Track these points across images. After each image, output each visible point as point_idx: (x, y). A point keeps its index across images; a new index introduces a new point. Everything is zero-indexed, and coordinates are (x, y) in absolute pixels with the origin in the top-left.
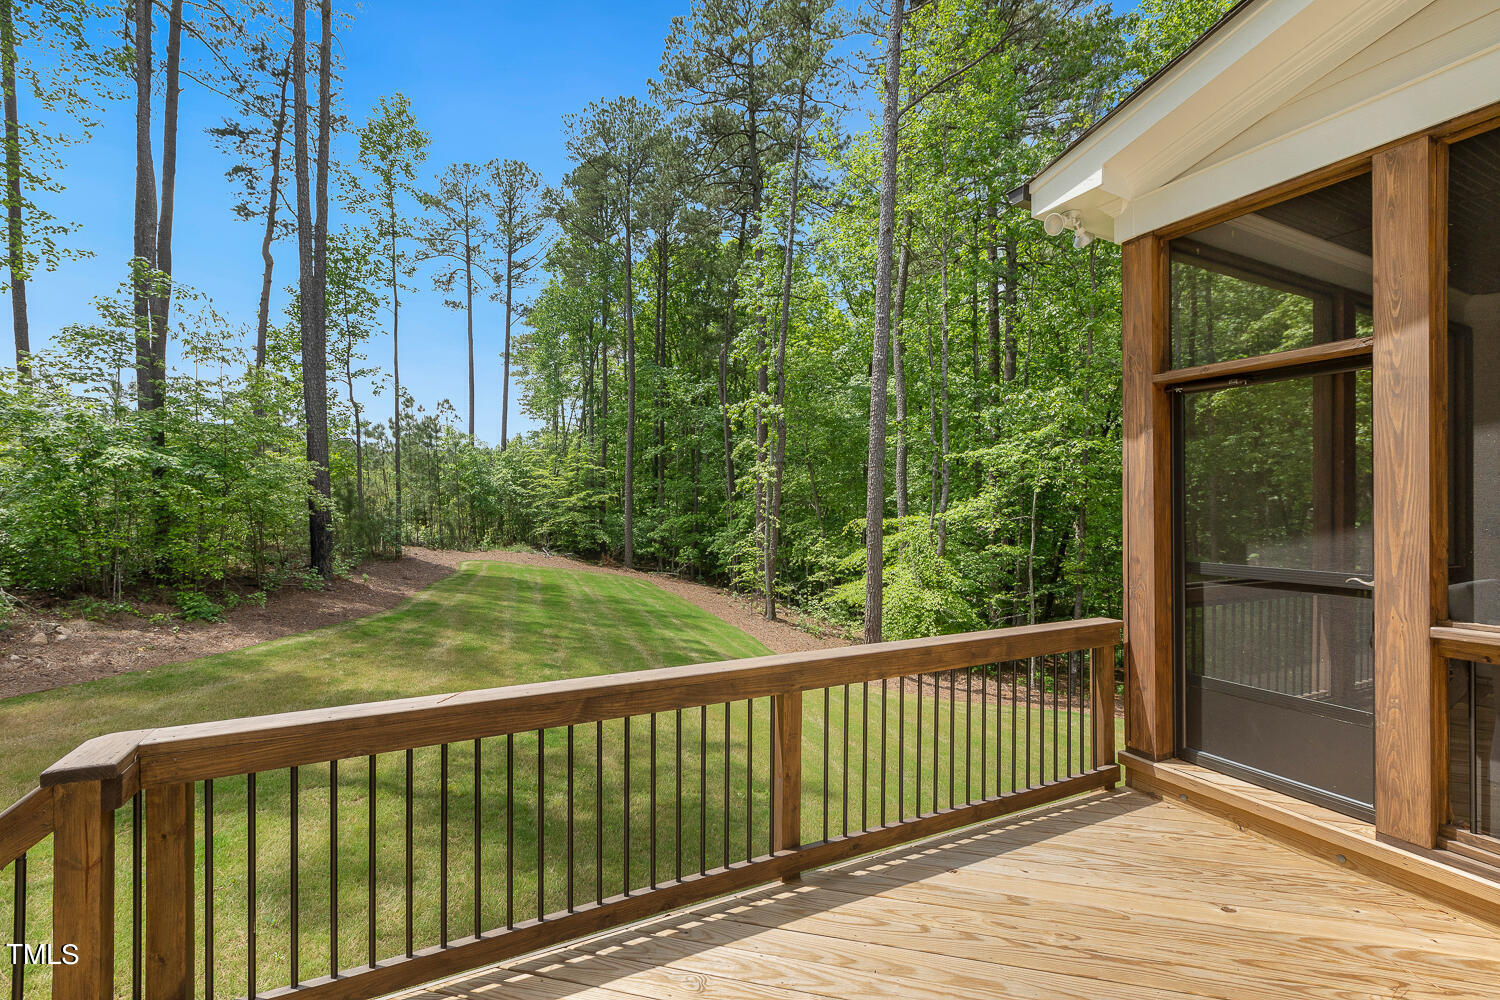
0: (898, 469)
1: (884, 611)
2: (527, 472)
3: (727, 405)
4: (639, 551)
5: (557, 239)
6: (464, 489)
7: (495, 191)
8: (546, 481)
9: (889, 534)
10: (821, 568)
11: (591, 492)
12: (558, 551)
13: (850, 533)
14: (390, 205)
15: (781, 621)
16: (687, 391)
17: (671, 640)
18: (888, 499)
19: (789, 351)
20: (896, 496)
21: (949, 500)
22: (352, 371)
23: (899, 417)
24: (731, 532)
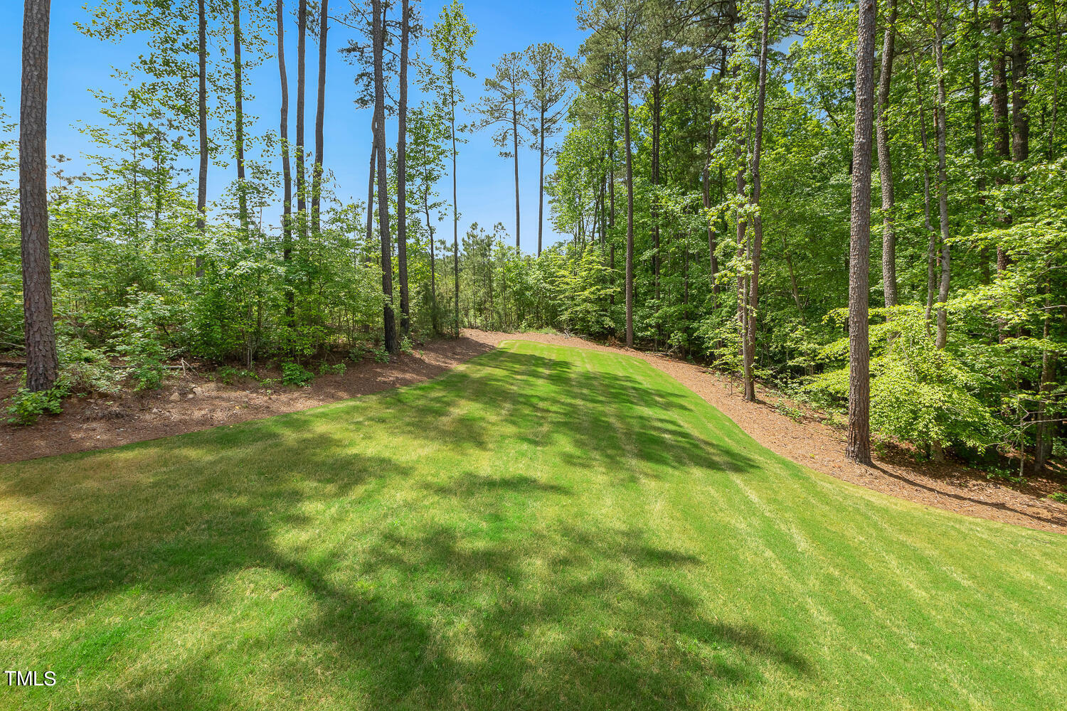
0: (885, 258)
1: (872, 404)
2: (554, 273)
3: (706, 209)
4: (640, 334)
5: (576, 97)
6: (510, 287)
7: (532, 69)
8: (566, 280)
9: (876, 323)
10: (801, 354)
11: (599, 287)
12: (576, 334)
13: (832, 320)
14: (450, 82)
15: (760, 402)
16: (676, 203)
17: (648, 419)
18: (872, 289)
19: (766, 158)
20: (884, 285)
21: (949, 288)
22: (429, 204)
23: (886, 205)
24: (714, 319)
